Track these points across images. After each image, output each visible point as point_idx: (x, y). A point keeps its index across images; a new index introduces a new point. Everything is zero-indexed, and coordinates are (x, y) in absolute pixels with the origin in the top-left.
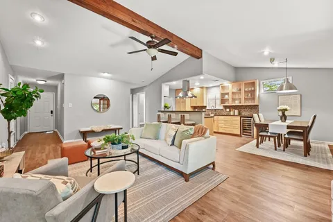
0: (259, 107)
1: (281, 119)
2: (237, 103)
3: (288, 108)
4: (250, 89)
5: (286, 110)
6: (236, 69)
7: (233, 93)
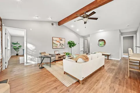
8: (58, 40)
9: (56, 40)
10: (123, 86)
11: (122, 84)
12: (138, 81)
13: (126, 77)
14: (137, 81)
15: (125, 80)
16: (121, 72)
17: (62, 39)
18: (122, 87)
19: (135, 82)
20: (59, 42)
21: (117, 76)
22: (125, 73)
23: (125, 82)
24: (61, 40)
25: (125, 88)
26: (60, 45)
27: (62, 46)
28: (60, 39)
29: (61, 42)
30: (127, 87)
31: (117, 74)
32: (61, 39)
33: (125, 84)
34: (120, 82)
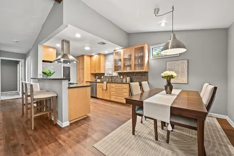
0: (149, 73)
1: (166, 89)
2: (128, 70)
3: (174, 74)
4: (140, 55)
5: (172, 77)
6: (129, 35)
7: (125, 59)
10: (36, 150)
11: (31, 148)
12: (47, 127)
13: (29, 132)
14: (46, 129)
15: (31, 138)
16: (16, 130)
18: (35, 153)
19: (44, 132)
21: (13, 142)
22: (24, 127)
23: (33, 141)
25: (39, 151)
30: (41, 147)
31: (12, 138)
33: (35, 143)
34: (26, 147)
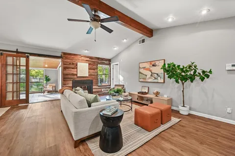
8: (147, 65)
9: (144, 68)
17: (157, 63)
20: (150, 71)
24: (153, 65)
26: (151, 75)
27: (155, 78)
28: (151, 64)
29: (154, 70)
32: (153, 63)
